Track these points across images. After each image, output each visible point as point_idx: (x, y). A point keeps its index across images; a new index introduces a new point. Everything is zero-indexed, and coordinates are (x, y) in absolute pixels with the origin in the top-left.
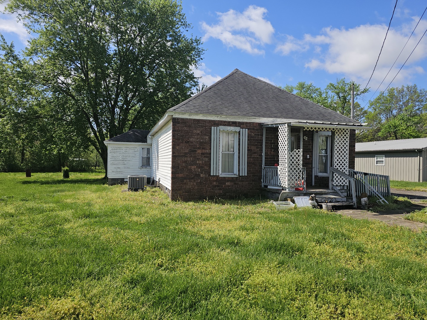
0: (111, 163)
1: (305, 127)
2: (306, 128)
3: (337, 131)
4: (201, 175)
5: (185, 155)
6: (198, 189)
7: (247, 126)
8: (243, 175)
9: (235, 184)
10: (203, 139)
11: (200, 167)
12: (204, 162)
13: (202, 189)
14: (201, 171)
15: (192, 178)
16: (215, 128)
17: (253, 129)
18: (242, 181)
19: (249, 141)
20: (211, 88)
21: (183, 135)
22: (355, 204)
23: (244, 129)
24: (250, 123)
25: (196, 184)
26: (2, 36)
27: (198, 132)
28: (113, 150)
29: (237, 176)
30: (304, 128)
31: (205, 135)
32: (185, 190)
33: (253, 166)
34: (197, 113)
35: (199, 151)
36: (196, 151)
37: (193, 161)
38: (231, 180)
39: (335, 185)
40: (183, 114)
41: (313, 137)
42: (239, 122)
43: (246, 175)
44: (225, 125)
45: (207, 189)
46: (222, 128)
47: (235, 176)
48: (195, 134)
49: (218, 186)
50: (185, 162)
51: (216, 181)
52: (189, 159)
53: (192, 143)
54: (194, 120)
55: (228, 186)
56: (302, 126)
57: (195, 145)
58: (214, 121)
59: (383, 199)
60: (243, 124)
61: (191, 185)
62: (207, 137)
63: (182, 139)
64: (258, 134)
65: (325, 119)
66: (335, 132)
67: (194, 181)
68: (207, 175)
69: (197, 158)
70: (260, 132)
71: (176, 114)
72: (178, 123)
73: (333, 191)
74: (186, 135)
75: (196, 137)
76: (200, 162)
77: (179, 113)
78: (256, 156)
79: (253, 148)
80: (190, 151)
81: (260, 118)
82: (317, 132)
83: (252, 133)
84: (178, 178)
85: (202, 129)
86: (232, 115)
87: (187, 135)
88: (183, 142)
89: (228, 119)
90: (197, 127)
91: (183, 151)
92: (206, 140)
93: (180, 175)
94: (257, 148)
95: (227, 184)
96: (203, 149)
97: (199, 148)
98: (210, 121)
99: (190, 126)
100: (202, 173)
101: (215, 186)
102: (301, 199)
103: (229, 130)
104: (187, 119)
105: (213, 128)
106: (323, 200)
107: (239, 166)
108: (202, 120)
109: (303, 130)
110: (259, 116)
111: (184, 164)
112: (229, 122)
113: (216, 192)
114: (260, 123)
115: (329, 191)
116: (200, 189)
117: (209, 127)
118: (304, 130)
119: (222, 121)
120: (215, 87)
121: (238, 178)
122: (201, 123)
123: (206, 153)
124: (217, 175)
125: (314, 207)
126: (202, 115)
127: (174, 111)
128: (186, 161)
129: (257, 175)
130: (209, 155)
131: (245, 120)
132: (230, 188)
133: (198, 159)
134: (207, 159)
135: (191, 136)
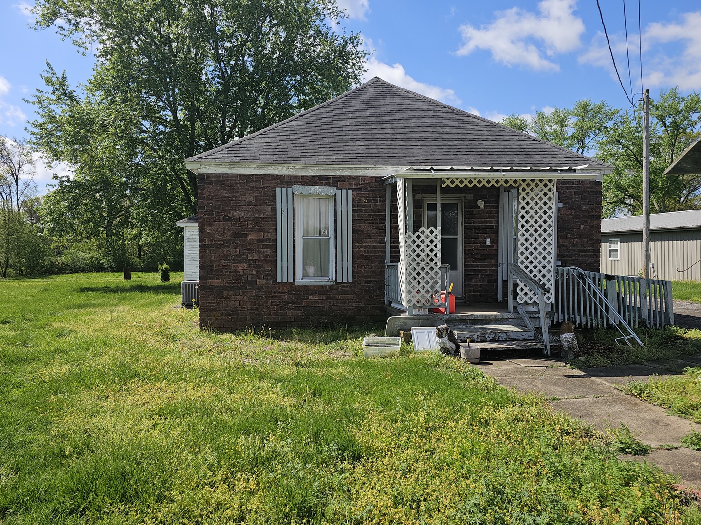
0: (190, 258)
1: (446, 180)
2: (448, 183)
4: (258, 282)
5: (225, 244)
6: (252, 307)
7: (350, 184)
8: (345, 281)
9: (328, 298)
10: (259, 212)
11: (253, 265)
12: (262, 256)
13: (259, 308)
14: (256, 273)
15: (239, 289)
16: (284, 189)
17: (365, 190)
18: (344, 293)
19: (356, 214)
20: (303, 116)
21: (219, 206)
22: (546, 347)
23: (344, 191)
24: (357, 178)
25: (249, 299)
26: (48, 64)
27: (250, 198)
28: (193, 237)
29: (332, 283)
30: (444, 182)
31: (265, 204)
32: (226, 310)
33: (366, 262)
34: (245, 162)
35: (253, 236)
36: (246, 236)
37: (240, 255)
38: (321, 290)
39: (520, 302)
40: (218, 166)
41: (498, 202)
42: (334, 177)
43: (351, 280)
44: (305, 184)
45: (270, 308)
46: (297, 189)
47: (329, 283)
48: (243, 203)
49: (293, 303)
50: (225, 257)
51: (289, 293)
52: (232, 251)
53: (237, 219)
54: (241, 175)
55: (315, 302)
56: (439, 177)
57: (244, 224)
58: (281, 176)
59: (634, 335)
60: (342, 181)
61: (237, 300)
62: (268, 209)
63: (218, 213)
64: (374, 200)
65: (526, 162)
66: (521, 188)
67: (244, 293)
68: (271, 282)
69: (249, 250)
70: (380, 195)
71: (203, 166)
72: (209, 184)
73: (516, 315)
74: (225, 205)
75: (245, 208)
76: (256, 257)
77: (209, 164)
78: (371, 242)
79: (365, 227)
80: (234, 237)
81: (377, 166)
82: (508, 190)
83: (363, 198)
84: (212, 288)
85: (257, 193)
86: (317, 163)
87: (228, 206)
88: (218, 220)
89: (309, 170)
90: (248, 189)
91: (219, 236)
92: (267, 213)
93: (216, 282)
94: (373, 227)
95: (310, 298)
96: (260, 231)
97: (252, 230)
98: (273, 177)
99: (232, 188)
100: (259, 278)
101: (287, 303)
102: (426, 333)
103: (313, 194)
104: (227, 174)
105: (278, 189)
107: (336, 263)
108: (256, 175)
109: (441, 185)
110: (376, 163)
111: (222, 262)
112: (313, 177)
113: (289, 313)
114: (380, 178)
115: (506, 315)
116: (257, 308)
117: (272, 188)
118: (443, 186)
119: (297, 176)
120: (313, 113)
121: (335, 287)
122: (255, 182)
123: (268, 240)
124: (291, 280)
125: (445, 351)
126: (255, 166)
127: (199, 160)
128: (227, 255)
129: (376, 281)
130: (273, 242)
131: (347, 172)
132: (317, 306)
133: (251, 251)
134: (269, 251)
135: (235, 207)
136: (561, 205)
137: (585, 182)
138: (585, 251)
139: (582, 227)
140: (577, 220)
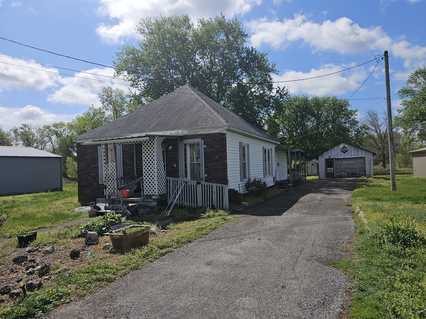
3: (143, 143)
4: (94, 184)
12: (95, 173)
15: (89, 186)
19: (124, 155)
25: (91, 191)
31: (95, 153)
32: (85, 195)
52: (87, 172)
63: (82, 157)
64: (130, 149)
66: (142, 144)
67: (90, 188)
68: (98, 184)
69: (91, 171)
71: (77, 140)
75: (90, 155)
76: (93, 174)
78: (130, 167)
79: (127, 161)
80: (87, 166)
83: (126, 148)
88: (83, 160)
92: (96, 157)
93: (82, 184)
97: (92, 164)
106: (110, 208)
111: (84, 176)
117: (97, 147)
136: (205, 146)
137: (217, 134)
138: (218, 169)
139: (216, 157)
140: (214, 153)
